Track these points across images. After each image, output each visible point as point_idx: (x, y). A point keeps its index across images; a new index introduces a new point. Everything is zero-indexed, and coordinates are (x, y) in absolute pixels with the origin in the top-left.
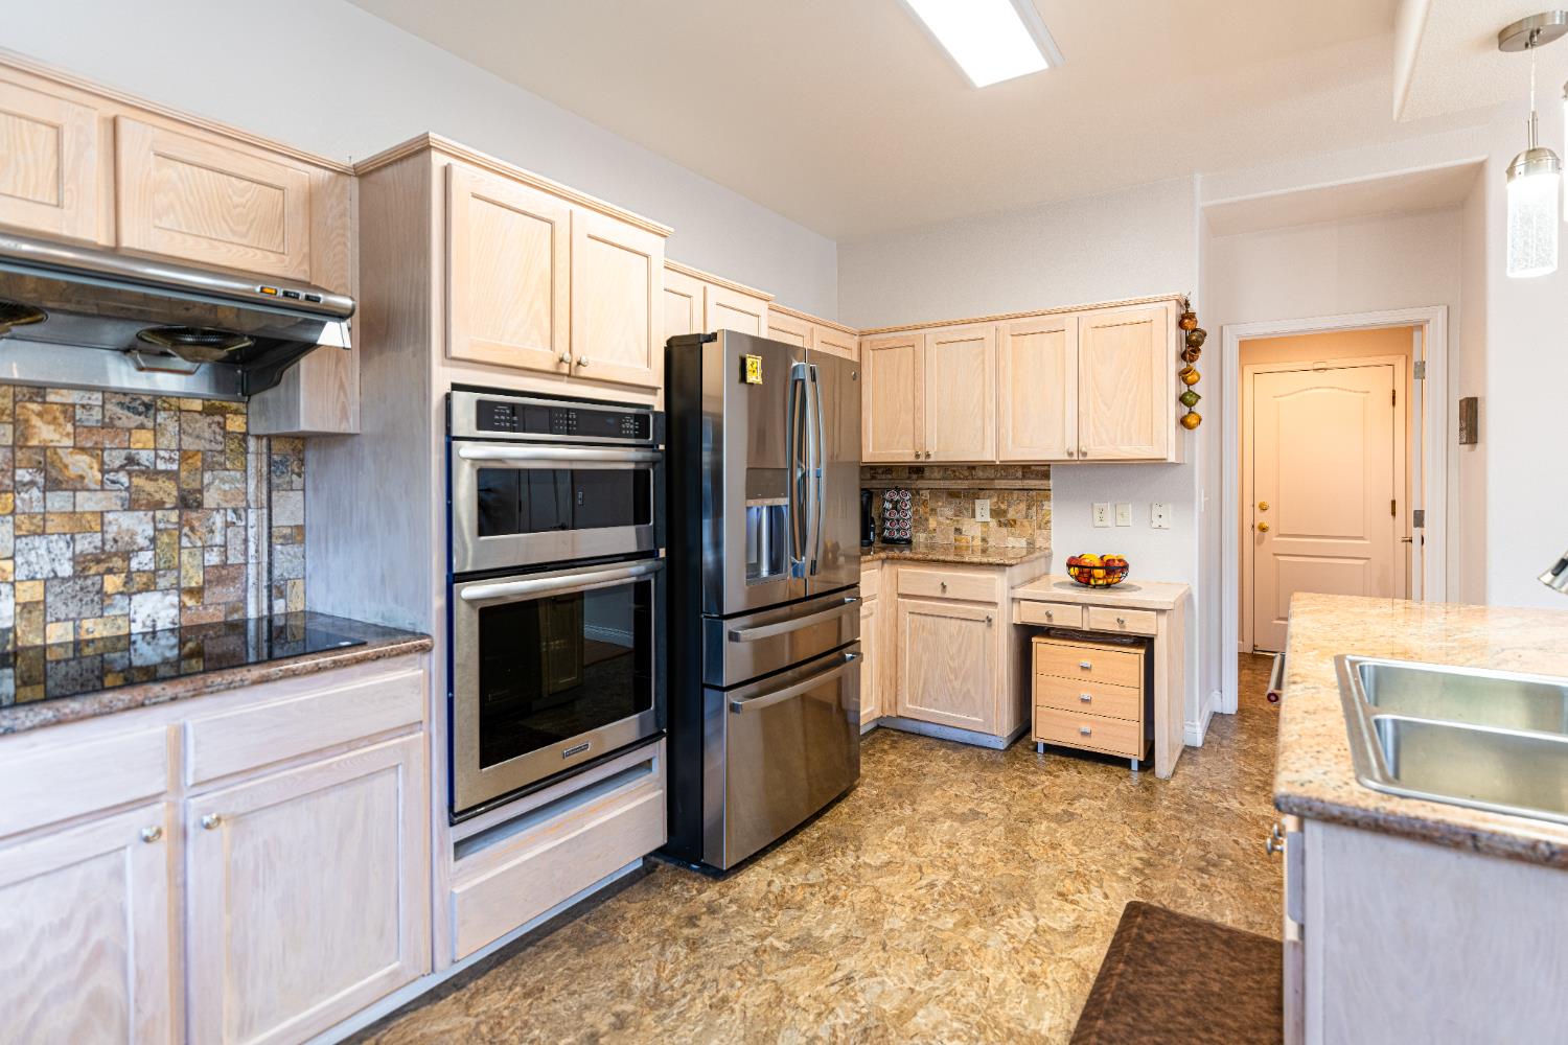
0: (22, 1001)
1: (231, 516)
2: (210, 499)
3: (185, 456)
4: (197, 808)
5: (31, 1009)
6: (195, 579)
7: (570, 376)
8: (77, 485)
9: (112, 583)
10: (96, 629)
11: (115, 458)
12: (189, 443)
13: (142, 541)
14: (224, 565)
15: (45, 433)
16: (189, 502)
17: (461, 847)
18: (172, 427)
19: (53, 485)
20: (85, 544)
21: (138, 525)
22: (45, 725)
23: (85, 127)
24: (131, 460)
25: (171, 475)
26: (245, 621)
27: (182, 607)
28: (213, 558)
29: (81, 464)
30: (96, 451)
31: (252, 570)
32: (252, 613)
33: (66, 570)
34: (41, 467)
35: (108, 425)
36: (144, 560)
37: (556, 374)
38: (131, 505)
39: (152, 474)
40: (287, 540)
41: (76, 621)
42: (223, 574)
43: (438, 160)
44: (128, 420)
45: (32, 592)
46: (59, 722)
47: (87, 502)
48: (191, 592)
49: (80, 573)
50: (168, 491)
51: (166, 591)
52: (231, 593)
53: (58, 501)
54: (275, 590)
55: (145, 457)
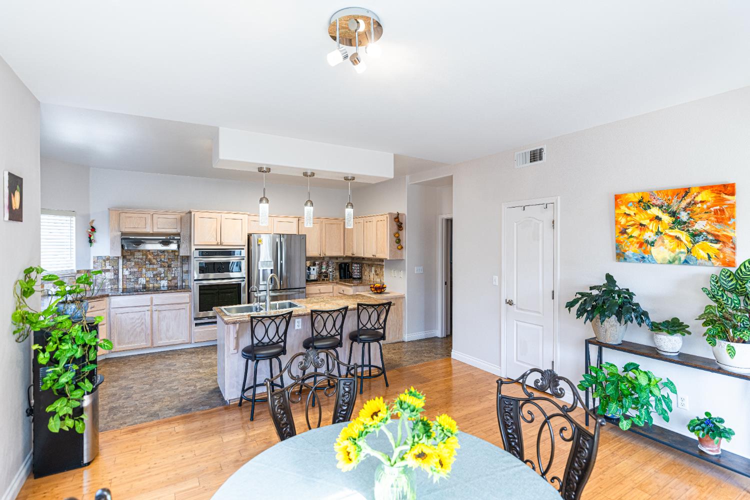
0: (134, 326)
1: (176, 269)
2: (172, 266)
3: (169, 259)
4: (154, 308)
5: (135, 327)
6: (170, 278)
7: (221, 245)
8: (153, 264)
9: (158, 278)
10: (156, 285)
11: (159, 260)
12: (169, 257)
13: (162, 272)
14: (175, 276)
15: (150, 257)
16: (169, 266)
17: (196, 325)
18: (167, 255)
19: (150, 264)
20: (155, 273)
21: (162, 270)
22: (136, 294)
23: (149, 217)
24: (161, 260)
25: (167, 262)
26: (178, 286)
27: (168, 283)
28: (173, 275)
29: (154, 261)
30: (156, 259)
31: (179, 277)
32: (179, 285)
33: (152, 276)
34: (149, 261)
35: (158, 255)
36: (163, 275)
37: (217, 245)
38: (161, 267)
39: (164, 262)
40: (185, 273)
41: (154, 284)
42: (174, 278)
43: (193, 213)
44: (160, 254)
45: (148, 279)
46: (138, 294)
47: (155, 266)
48: (169, 281)
49: (154, 277)
50: (166, 265)
51: (166, 280)
52: (176, 281)
53: (151, 266)
54: (183, 281)
55: (163, 259)
